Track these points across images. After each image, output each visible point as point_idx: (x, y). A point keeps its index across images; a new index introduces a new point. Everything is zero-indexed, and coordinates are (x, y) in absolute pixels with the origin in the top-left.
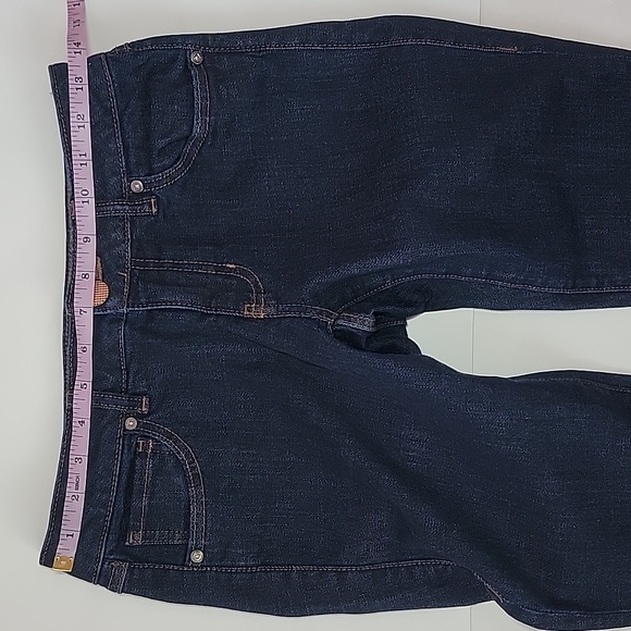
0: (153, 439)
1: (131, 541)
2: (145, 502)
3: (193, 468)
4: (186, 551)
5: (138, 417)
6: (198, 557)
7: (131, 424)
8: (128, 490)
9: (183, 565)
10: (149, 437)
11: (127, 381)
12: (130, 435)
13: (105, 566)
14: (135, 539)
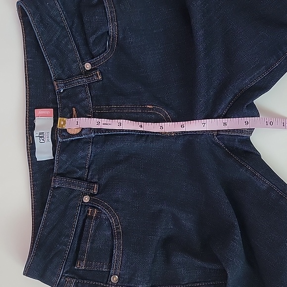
0: (97, 208)
1: (78, 266)
2: (88, 245)
3: (118, 228)
4: (109, 276)
5: (91, 195)
6: (115, 279)
7: (86, 199)
8: (80, 237)
9: (106, 284)
10: (95, 207)
11: (88, 174)
12: (85, 205)
13: (62, 280)
14: (81, 266)
